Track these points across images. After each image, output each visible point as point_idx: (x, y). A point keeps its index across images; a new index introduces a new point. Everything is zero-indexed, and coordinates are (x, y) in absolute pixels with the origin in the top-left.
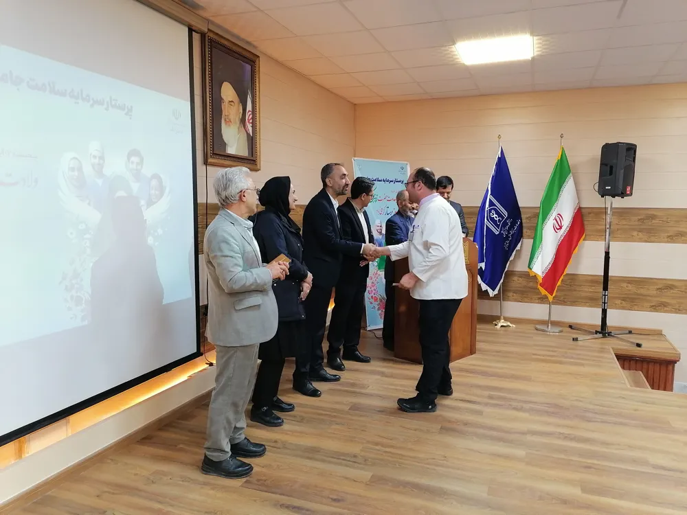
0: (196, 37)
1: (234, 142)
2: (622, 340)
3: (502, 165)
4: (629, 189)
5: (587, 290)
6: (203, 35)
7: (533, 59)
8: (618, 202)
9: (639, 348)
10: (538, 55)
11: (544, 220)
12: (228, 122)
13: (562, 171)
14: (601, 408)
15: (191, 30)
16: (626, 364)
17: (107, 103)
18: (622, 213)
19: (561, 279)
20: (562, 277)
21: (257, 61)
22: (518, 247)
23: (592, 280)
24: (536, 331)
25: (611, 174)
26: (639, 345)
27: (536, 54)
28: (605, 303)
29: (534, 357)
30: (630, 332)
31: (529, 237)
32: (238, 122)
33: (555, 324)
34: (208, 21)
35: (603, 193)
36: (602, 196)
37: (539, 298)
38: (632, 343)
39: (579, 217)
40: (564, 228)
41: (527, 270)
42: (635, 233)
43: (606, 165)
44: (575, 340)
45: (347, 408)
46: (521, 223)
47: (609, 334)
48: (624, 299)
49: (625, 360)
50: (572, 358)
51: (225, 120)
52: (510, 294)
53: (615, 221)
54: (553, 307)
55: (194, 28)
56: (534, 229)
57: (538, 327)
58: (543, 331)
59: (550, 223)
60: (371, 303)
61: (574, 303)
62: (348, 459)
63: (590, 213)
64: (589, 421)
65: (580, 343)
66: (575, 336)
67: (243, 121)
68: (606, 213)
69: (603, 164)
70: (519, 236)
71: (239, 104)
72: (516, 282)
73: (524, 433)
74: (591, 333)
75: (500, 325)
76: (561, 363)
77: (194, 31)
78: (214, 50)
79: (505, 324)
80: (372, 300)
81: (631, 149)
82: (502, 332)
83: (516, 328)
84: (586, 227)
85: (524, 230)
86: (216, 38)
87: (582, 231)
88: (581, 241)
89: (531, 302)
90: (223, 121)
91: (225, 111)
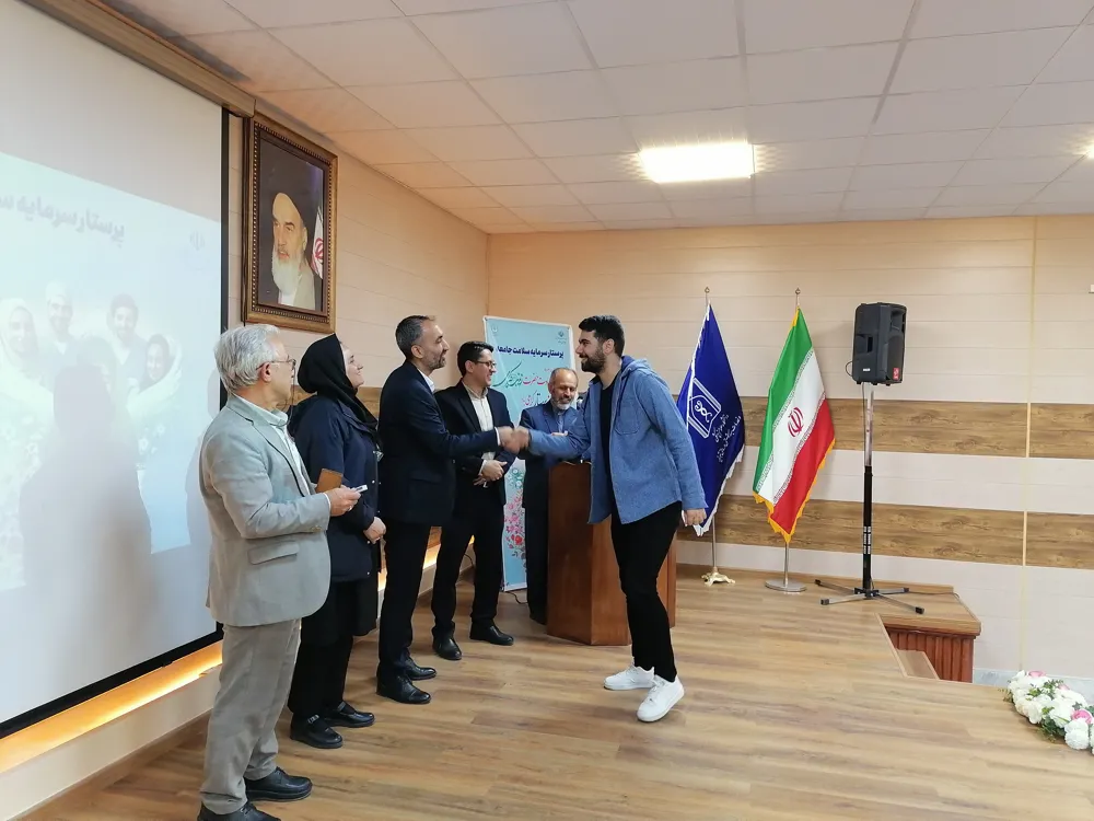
0: (235, 123)
1: (293, 287)
2: (893, 602)
3: (711, 333)
4: (896, 372)
5: (842, 525)
6: (246, 120)
7: (753, 176)
8: (881, 392)
9: (921, 616)
10: (761, 172)
11: (774, 418)
12: (284, 255)
13: (799, 344)
14: (866, 710)
15: (226, 112)
16: (902, 639)
17: (82, 219)
18: (886, 407)
19: (801, 509)
20: (803, 505)
21: (333, 163)
22: (739, 458)
23: (846, 509)
24: (767, 590)
25: (870, 349)
26: (919, 611)
27: (757, 170)
28: (867, 545)
29: (763, 630)
30: (906, 591)
31: (754, 443)
32: (300, 256)
33: (795, 578)
34: (255, 99)
35: (860, 379)
36: (859, 383)
37: (770, 538)
38: (910, 607)
39: (826, 413)
40: (804, 430)
41: (752, 493)
42: (908, 439)
43: (862, 336)
44: (825, 602)
45: (467, 721)
46: (742, 421)
47: (876, 593)
48: (895, 540)
49: (901, 635)
50: (821, 631)
51: (279, 253)
52: (727, 532)
53: (878, 419)
54: (792, 551)
55: (231, 109)
56: (762, 429)
57: (769, 582)
58: (777, 589)
59: (784, 421)
60: (512, 547)
61: (821, 544)
62: (468, 806)
63: (841, 408)
64: (847, 731)
65: (832, 608)
66: (825, 597)
67: (308, 254)
68: (864, 407)
69: (858, 335)
70: (739, 442)
71: (301, 229)
72: (736, 512)
73: (747, 754)
74: (850, 592)
75: (712, 580)
76: (805, 639)
77: (232, 113)
78: (263, 143)
79: (719, 580)
80: (513, 543)
81: (898, 313)
82: (716, 592)
83: (736, 585)
84: (838, 429)
85: (747, 432)
86: (266, 124)
87: (830, 435)
88: (830, 450)
89: (758, 543)
90: (275, 254)
91: (278, 239)
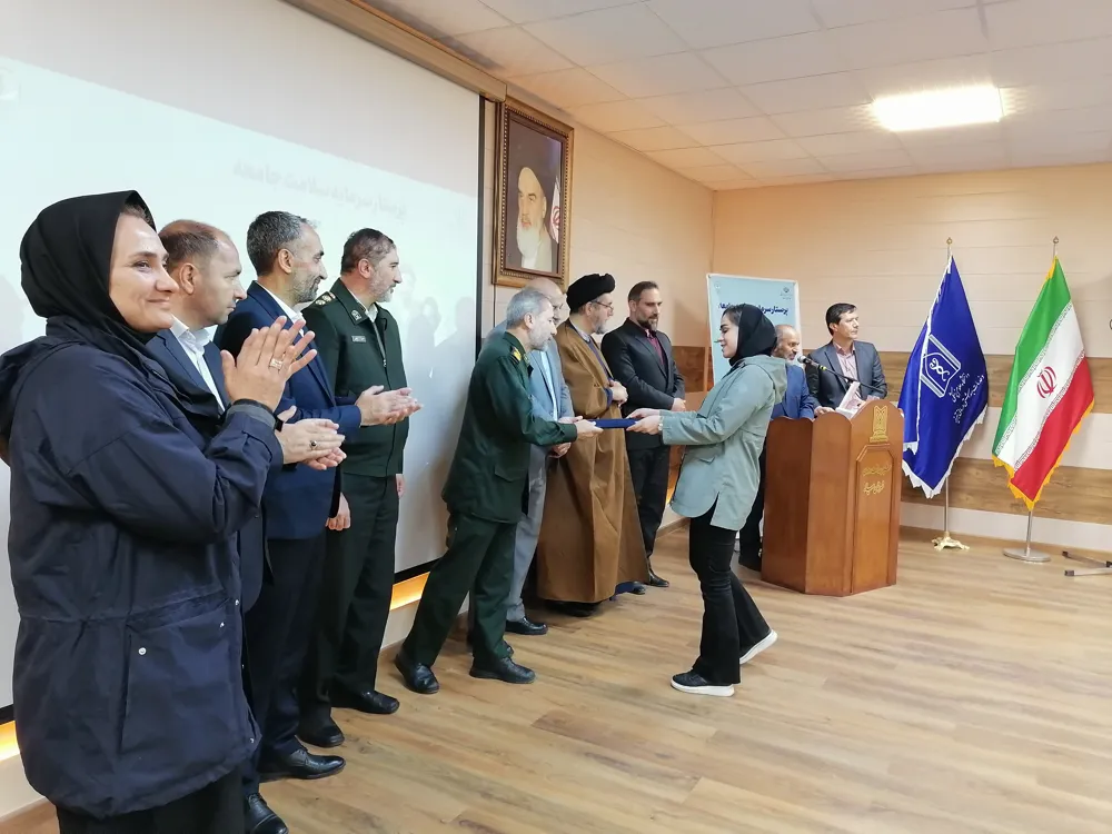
0: (489, 107)
1: (533, 250)
5: (1096, 495)
6: (498, 105)
7: (1003, 120)
10: (1010, 115)
12: (527, 224)
15: (483, 99)
20: (1052, 471)
21: (570, 136)
22: (980, 420)
23: (1105, 478)
24: (1008, 559)
27: (1007, 113)
31: (997, 404)
32: (540, 223)
33: (1036, 547)
34: (505, 83)
39: (1085, 372)
40: (1057, 391)
41: (990, 456)
44: (1070, 574)
46: (986, 380)
50: (1059, 600)
51: (522, 221)
52: (963, 496)
55: (487, 96)
56: (1005, 390)
57: (1008, 551)
58: (1017, 558)
59: (1032, 382)
61: (1071, 514)
65: (1076, 579)
66: (1069, 568)
67: (546, 221)
70: (981, 401)
71: (542, 198)
72: (973, 477)
74: (1099, 565)
75: (943, 544)
76: (1039, 606)
77: (487, 100)
78: (512, 124)
82: (945, 556)
83: (969, 552)
86: (516, 106)
87: (1089, 396)
88: (1087, 413)
89: (998, 510)
90: (519, 223)
91: (522, 210)
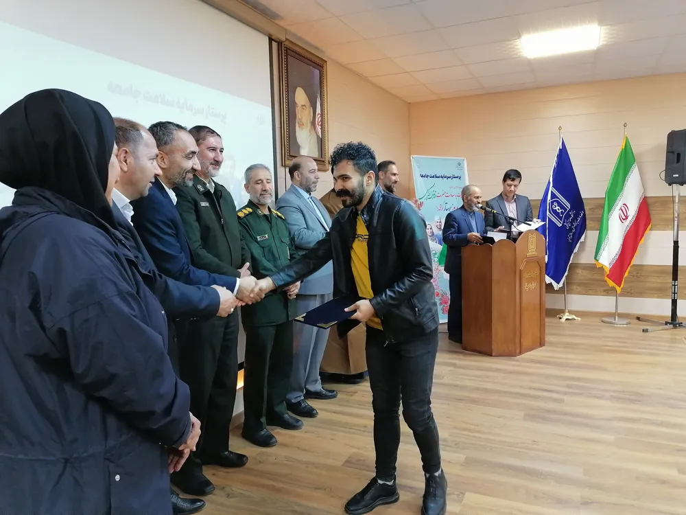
0: (275, 45)
1: (307, 145)
3: (563, 156)
6: (280, 43)
7: (598, 48)
11: (609, 210)
12: (301, 125)
13: (626, 160)
15: (271, 40)
17: (206, 111)
19: (628, 271)
20: (629, 268)
21: (325, 66)
22: (582, 239)
24: (602, 324)
25: (678, 161)
27: (601, 43)
28: (675, 293)
29: (605, 348)
32: (309, 125)
33: (622, 316)
34: (286, 31)
35: (671, 182)
37: (605, 291)
40: (630, 218)
41: (593, 261)
47: (680, 325)
51: (299, 124)
52: (574, 287)
54: (619, 298)
55: (273, 37)
56: (600, 219)
57: (605, 319)
58: (610, 323)
59: (616, 212)
61: (641, 294)
63: (656, 202)
66: (645, 327)
67: (313, 123)
68: (673, 202)
69: (670, 151)
70: (582, 228)
71: (310, 108)
72: (580, 274)
73: (609, 420)
74: (662, 324)
76: (635, 353)
78: (289, 57)
79: (570, 318)
82: (568, 325)
83: (581, 321)
84: (652, 217)
85: (588, 222)
86: (291, 46)
87: (648, 221)
88: (648, 231)
89: (596, 293)
90: (297, 125)
91: (298, 116)
